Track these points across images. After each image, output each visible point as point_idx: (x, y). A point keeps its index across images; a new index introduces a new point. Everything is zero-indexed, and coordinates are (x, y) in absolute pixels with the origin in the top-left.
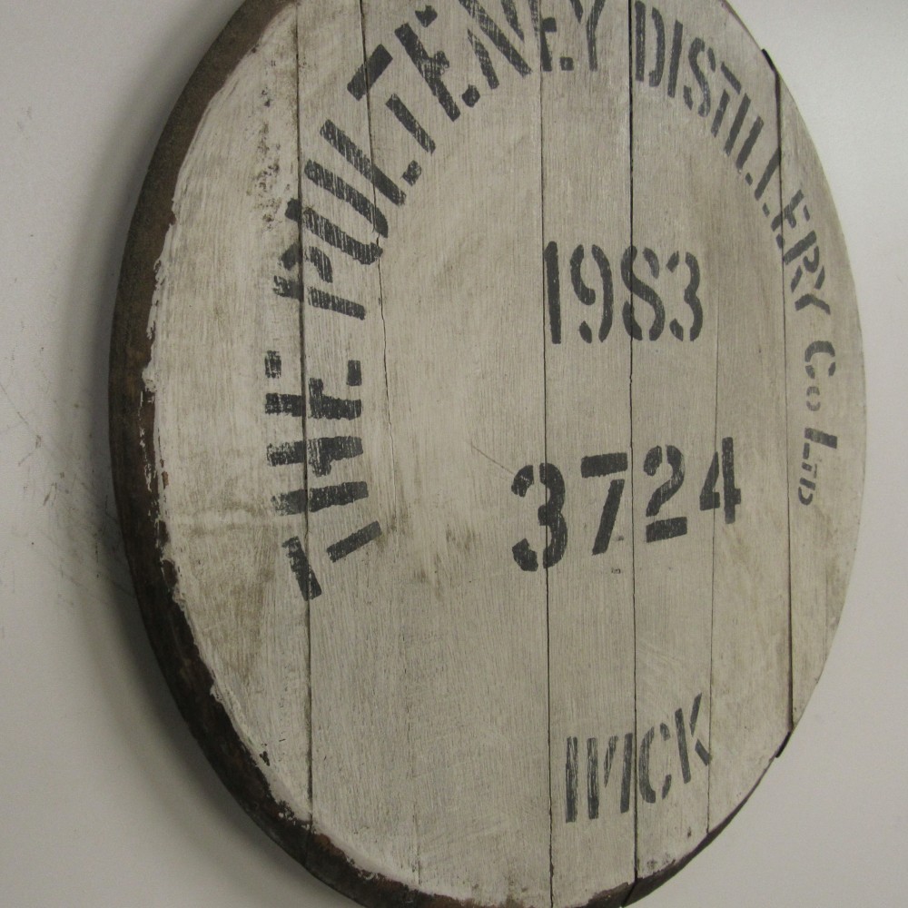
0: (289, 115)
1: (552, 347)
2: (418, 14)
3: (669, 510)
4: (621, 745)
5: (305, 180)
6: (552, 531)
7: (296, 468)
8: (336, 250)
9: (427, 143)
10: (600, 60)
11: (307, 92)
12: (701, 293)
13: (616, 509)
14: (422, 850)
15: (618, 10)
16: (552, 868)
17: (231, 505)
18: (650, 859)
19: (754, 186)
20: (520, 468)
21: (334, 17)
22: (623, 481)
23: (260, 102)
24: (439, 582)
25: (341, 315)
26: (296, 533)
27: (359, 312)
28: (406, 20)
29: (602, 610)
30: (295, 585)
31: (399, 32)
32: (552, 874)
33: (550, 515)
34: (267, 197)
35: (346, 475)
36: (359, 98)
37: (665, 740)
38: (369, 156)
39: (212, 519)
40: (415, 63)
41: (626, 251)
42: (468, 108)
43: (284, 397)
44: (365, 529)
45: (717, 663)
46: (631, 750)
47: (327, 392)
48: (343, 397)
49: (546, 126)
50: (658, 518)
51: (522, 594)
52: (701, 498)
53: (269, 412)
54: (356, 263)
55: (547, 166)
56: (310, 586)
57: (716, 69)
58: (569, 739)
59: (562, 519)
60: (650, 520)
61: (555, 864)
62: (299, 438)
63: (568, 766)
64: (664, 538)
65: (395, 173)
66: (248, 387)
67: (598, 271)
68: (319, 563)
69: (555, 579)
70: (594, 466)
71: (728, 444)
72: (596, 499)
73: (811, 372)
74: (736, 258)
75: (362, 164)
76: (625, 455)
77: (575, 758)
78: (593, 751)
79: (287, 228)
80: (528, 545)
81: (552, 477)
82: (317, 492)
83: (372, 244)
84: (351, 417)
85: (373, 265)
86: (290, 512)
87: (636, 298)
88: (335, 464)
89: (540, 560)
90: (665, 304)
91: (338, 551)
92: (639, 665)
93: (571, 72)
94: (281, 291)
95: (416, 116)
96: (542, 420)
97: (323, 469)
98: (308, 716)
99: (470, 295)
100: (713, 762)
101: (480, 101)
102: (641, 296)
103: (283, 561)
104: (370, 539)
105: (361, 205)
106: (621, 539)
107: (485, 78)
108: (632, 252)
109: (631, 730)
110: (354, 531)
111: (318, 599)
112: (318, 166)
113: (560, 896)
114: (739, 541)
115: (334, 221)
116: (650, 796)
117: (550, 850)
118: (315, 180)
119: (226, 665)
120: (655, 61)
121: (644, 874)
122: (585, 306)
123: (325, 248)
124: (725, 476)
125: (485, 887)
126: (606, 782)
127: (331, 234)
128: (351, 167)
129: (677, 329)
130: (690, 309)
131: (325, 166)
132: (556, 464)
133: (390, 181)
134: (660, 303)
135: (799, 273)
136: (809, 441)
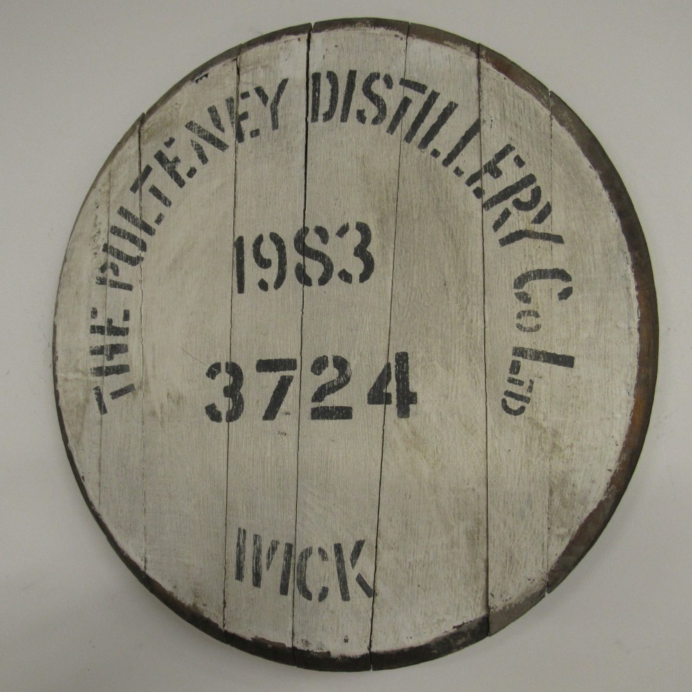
0: (106, 209)
1: (237, 296)
2: (166, 144)
3: (332, 400)
4: (281, 549)
5: (111, 235)
6: (233, 401)
7: (100, 357)
8: (121, 262)
9: (167, 203)
10: (281, 122)
11: (113, 196)
12: (372, 248)
13: (284, 394)
14: (147, 552)
15: (297, 86)
16: (225, 603)
17: (77, 371)
18: (305, 638)
19: (443, 156)
20: (212, 364)
21: (126, 161)
22: (292, 377)
23: (94, 207)
24: (162, 418)
25: (122, 290)
26: (98, 385)
27: (129, 287)
28: (159, 149)
29: (269, 455)
30: (97, 407)
31: (155, 156)
32: (225, 607)
33: (232, 392)
34: (96, 245)
35: (120, 361)
36: (135, 192)
37: (323, 560)
38: (139, 217)
39: (71, 376)
40: (162, 166)
41: (299, 231)
42: (190, 179)
43: (98, 327)
44: (127, 386)
45: (383, 524)
46: (291, 555)
47: (114, 324)
48: (121, 326)
49: (238, 172)
50: (322, 404)
51: (210, 433)
52: (369, 395)
53: (92, 333)
54: (130, 266)
55: (238, 195)
56: (103, 409)
57: (394, 86)
58: (239, 529)
59: (241, 396)
60: (316, 405)
61: (227, 601)
62: (102, 345)
63: (238, 545)
64: (327, 419)
65: (150, 221)
66: (85, 323)
67: (274, 247)
68: (107, 399)
69: (234, 430)
70: (265, 366)
71: (402, 359)
72: (267, 386)
73: (525, 298)
74: (416, 217)
75: (134, 221)
76: (295, 361)
77: (243, 542)
78: (258, 542)
79: (102, 257)
80: (216, 407)
81: (235, 371)
82: (107, 368)
83: (138, 257)
84: (123, 335)
85: (138, 266)
86: (97, 376)
87: (306, 259)
88: (116, 356)
89: (224, 416)
90: (333, 260)
91: (116, 395)
92: (300, 500)
93: (258, 137)
94: (99, 282)
95: (163, 192)
96: (229, 338)
97: (110, 358)
98: (100, 466)
99: (186, 273)
100: (378, 598)
101: (196, 174)
102: (311, 258)
103: (93, 396)
104: (129, 391)
105: (133, 239)
106: (287, 413)
107: (200, 160)
108: (305, 230)
109: (291, 541)
110: (123, 387)
111: (106, 415)
112: (115, 227)
113: (230, 622)
114: (414, 433)
115: (120, 249)
116: (308, 595)
117: (224, 591)
118: (114, 234)
119: (72, 435)
120: (329, 104)
121: (300, 646)
122: (263, 270)
123: (116, 261)
124: (398, 380)
125: (180, 590)
126: (268, 568)
127: (119, 255)
128: (130, 224)
129: (346, 277)
130: (360, 260)
131: (118, 226)
132: (237, 363)
133: (149, 226)
134: (329, 259)
135: (506, 214)
136: (520, 359)
